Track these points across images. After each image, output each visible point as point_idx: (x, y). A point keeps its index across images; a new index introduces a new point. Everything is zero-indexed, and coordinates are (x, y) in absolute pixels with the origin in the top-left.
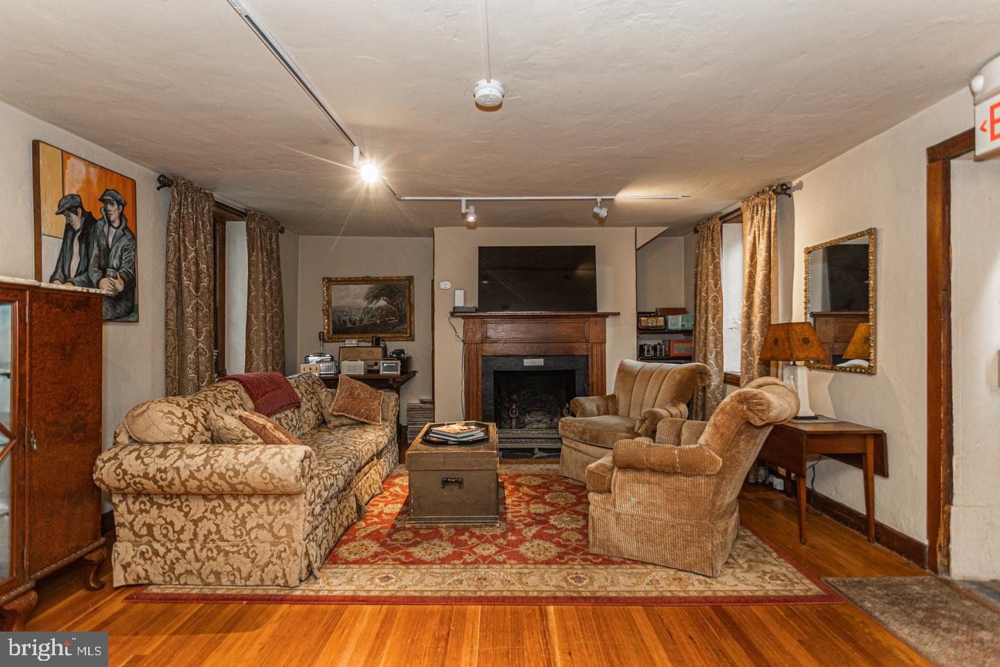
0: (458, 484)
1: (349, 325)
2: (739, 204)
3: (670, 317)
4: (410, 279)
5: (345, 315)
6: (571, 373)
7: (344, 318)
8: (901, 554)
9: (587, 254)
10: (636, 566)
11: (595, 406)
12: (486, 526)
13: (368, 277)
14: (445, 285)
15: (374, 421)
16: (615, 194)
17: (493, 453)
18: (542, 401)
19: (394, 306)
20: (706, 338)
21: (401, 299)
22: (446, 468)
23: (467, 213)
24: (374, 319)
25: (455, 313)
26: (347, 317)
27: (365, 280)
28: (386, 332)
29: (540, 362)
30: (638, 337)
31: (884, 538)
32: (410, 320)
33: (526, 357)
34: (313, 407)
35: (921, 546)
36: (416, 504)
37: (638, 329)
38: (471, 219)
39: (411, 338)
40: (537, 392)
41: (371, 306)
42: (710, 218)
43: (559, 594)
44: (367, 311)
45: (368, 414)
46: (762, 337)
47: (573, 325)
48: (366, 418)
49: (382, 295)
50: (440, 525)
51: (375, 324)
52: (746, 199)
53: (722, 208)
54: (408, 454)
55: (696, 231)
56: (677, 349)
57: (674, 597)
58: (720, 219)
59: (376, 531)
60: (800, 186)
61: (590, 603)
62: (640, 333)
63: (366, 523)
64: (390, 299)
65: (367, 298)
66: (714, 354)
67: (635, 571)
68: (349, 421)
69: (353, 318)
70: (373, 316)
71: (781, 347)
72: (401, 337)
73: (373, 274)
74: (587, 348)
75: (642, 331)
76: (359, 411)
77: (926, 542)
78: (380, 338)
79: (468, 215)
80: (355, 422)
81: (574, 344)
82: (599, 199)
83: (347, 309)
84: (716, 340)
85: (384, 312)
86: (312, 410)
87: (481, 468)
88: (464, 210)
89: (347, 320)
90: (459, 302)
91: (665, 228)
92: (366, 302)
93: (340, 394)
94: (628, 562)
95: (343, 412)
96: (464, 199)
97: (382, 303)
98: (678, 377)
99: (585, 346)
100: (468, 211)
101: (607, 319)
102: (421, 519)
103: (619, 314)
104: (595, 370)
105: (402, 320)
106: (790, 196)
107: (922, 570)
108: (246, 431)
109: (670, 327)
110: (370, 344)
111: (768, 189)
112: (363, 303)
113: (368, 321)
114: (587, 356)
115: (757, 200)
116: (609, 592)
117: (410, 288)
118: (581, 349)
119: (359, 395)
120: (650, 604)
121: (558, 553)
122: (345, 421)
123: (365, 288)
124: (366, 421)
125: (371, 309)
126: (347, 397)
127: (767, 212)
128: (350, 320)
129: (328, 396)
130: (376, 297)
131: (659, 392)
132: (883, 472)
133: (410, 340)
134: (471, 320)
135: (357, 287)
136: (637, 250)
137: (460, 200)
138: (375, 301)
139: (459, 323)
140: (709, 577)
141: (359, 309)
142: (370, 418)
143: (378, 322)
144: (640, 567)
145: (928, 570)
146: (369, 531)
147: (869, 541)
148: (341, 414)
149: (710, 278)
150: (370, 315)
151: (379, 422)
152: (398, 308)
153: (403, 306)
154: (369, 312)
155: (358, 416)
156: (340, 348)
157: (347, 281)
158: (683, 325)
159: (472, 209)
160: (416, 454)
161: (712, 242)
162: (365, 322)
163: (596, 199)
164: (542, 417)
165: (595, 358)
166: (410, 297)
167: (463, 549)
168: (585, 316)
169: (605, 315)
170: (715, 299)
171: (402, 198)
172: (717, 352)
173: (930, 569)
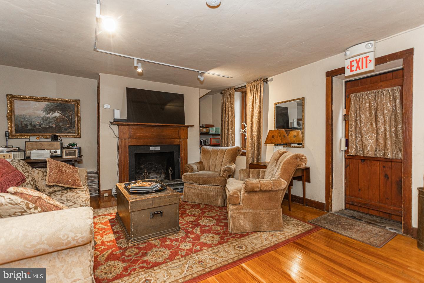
0: (161, 214)
1: (30, 127)
2: (245, 84)
3: (210, 128)
4: (78, 102)
5: (27, 121)
6: (172, 153)
7: (26, 123)
8: (316, 208)
9: (180, 98)
10: (254, 234)
11: (196, 167)
12: (175, 234)
13: (46, 97)
14: (107, 106)
15: (78, 186)
16: (207, 71)
17: (178, 194)
18: (155, 167)
19: (66, 117)
20: (228, 137)
21: (71, 113)
22: (154, 206)
23: (137, 67)
24: (50, 124)
25: (115, 122)
26: (28, 122)
27: (44, 99)
28: (60, 132)
29: (158, 148)
30: (200, 136)
31: (309, 203)
32: (78, 125)
33: (151, 146)
34: (30, 181)
35: (323, 204)
36: (135, 231)
37: (200, 133)
38: (140, 70)
39: (79, 136)
40: (153, 163)
41: (48, 116)
42: (229, 88)
43: (241, 257)
44: (45, 119)
45: (74, 182)
46: (258, 136)
47: (174, 130)
48: (73, 185)
49: (57, 110)
50: (150, 239)
51: (52, 127)
52: (248, 83)
53: (236, 85)
54: (131, 202)
55: (222, 93)
56: (214, 142)
57: (279, 243)
58: (235, 89)
59: (110, 253)
60: (272, 80)
61: (256, 256)
62: (201, 135)
63: (98, 251)
64: (63, 112)
65: (45, 110)
66: (231, 143)
67: (256, 236)
68: (59, 188)
69: (33, 123)
70: (49, 122)
71: (276, 139)
72: (71, 136)
73: (50, 96)
74: (180, 141)
75: (202, 134)
76: (68, 181)
77: (325, 202)
78: (57, 136)
79: (138, 68)
80: (63, 188)
81: (174, 140)
82: (200, 72)
83: (28, 117)
84: (232, 137)
85: (58, 120)
86: (31, 184)
87: (172, 203)
88: (135, 65)
89: (28, 124)
90: (117, 116)
91: (210, 91)
92: (44, 113)
93: (50, 171)
94: (249, 233)
95: (56, 182)
96: (136, 58)
97: (57, 114)
98: (231, 152)
99: (179, 140)
100: (137, 65)
101: (188, 128)
102: (138, 239)
103: (194, 126)
104: (183, 151)
105: (72, 125)
106: (267, 83)
107: (323, 212)
108: (29, 204)
109: (211, 132)
110: (50, 140)
111: (260, 79)
112: (42, 114)
113: (46, 125)
114: (180, 145)
115: (254, 83)
116: (257, 249)
117: (77, 106)
118: (177, 142)
119: (66, 171)
120: (275, 249)
121: (220, 237)
122: (57, 189)
123: (44, 104)
124: (73, 187)
125: (49, 118)
126: (58, 173)
127: (259, 88)
128: (31, 124)
129: (40, 174)
130: (53, 110)
131: (223, 159)
132: (309, 181)
133: (78, 138)
134: (122, 126)
135: (37, 103)
136: (200, 98)
137: (134, 59)
138: (51, 113)
139: (115, 128)
140: (282, 231)
141: (38, 117)
142: (76, 185)
143: (54, 126)
144: (255, 234)
145: (325, 211)
146: (106, 256)
147: (304, 206)
148: (55, 184)
149: (230, 112)
150: (47, 122)
151: (81, 186)
152: (69, 118)
153: (73, 117)
154: (46, 120)
155: (67, 184)
156: (26, 142)
157: (28, 98)
158: (215, 132)
159: (140, 65)
160: (136, 201)
161: (231, 98)
162: (44, 126)
163: (199, 72)
164: (157, 175)
165: (183, 146)
166: (78, 112)
167: (174, 249)
168: (179, 127)
169: (188, 126)
170: (232, 121)
171: (98, 50)
172: (232, 143)
173: (326, 211)
